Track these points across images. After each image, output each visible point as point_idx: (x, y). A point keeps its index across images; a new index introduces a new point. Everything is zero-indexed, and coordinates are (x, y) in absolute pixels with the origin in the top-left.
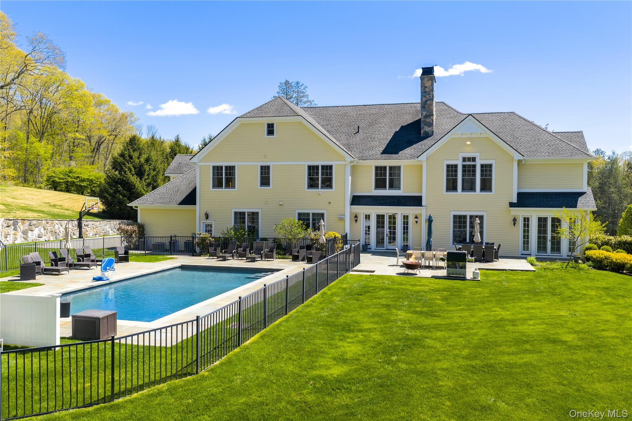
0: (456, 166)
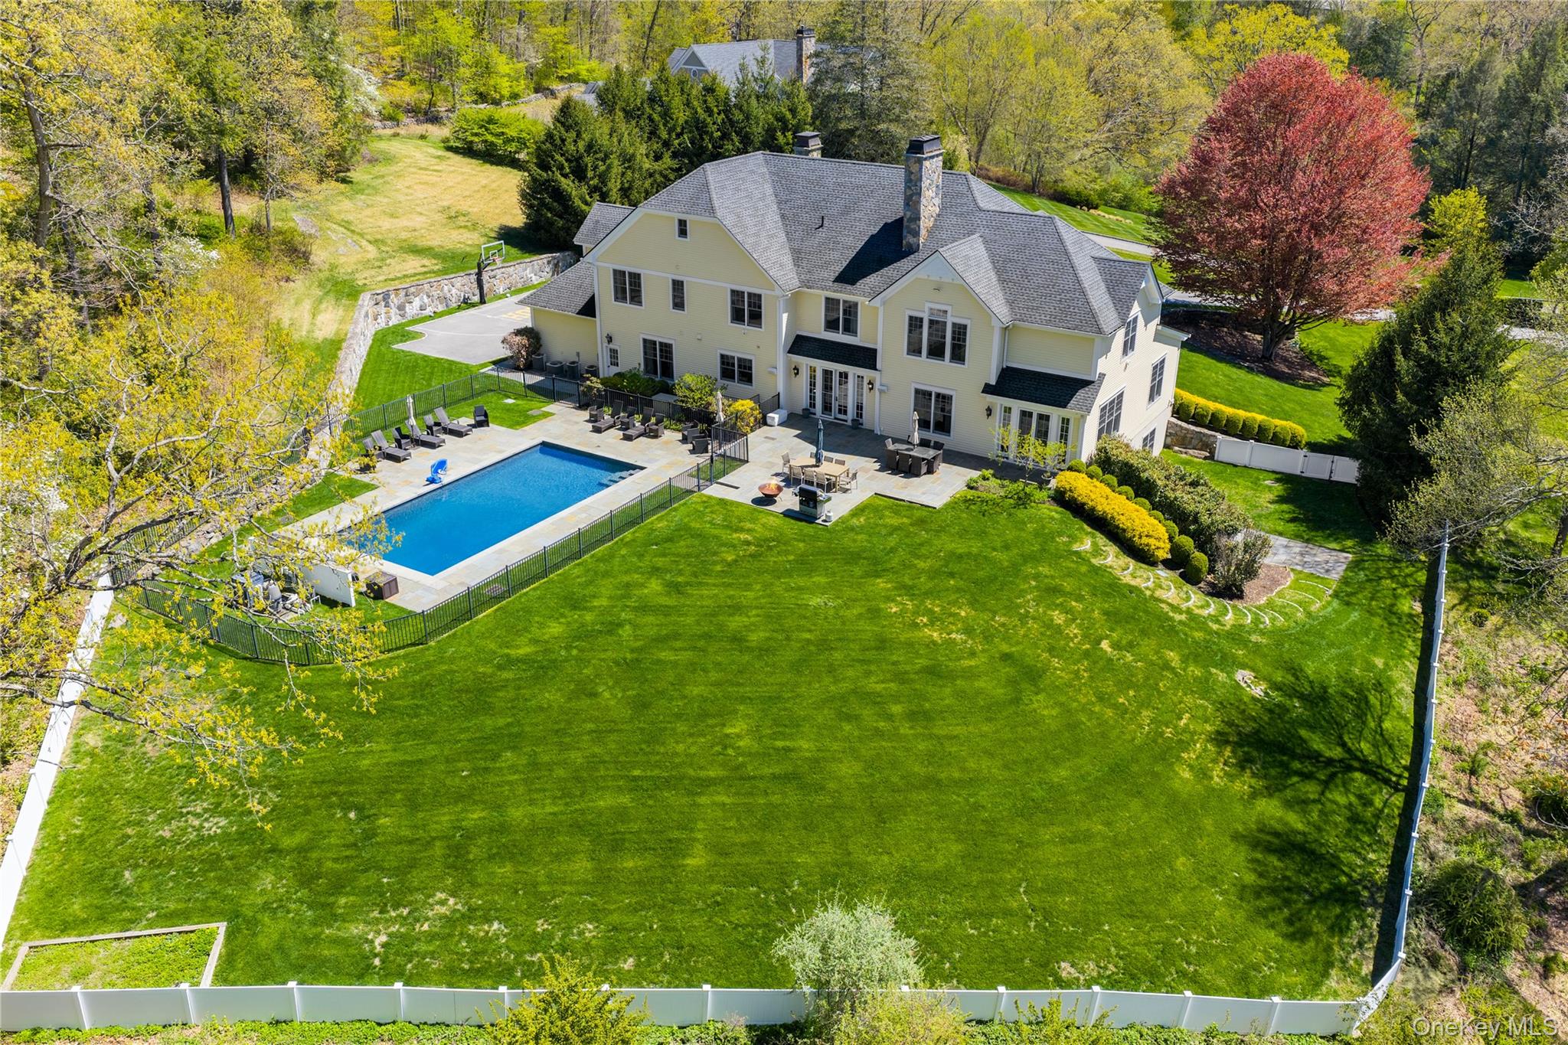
0: (921, 320)
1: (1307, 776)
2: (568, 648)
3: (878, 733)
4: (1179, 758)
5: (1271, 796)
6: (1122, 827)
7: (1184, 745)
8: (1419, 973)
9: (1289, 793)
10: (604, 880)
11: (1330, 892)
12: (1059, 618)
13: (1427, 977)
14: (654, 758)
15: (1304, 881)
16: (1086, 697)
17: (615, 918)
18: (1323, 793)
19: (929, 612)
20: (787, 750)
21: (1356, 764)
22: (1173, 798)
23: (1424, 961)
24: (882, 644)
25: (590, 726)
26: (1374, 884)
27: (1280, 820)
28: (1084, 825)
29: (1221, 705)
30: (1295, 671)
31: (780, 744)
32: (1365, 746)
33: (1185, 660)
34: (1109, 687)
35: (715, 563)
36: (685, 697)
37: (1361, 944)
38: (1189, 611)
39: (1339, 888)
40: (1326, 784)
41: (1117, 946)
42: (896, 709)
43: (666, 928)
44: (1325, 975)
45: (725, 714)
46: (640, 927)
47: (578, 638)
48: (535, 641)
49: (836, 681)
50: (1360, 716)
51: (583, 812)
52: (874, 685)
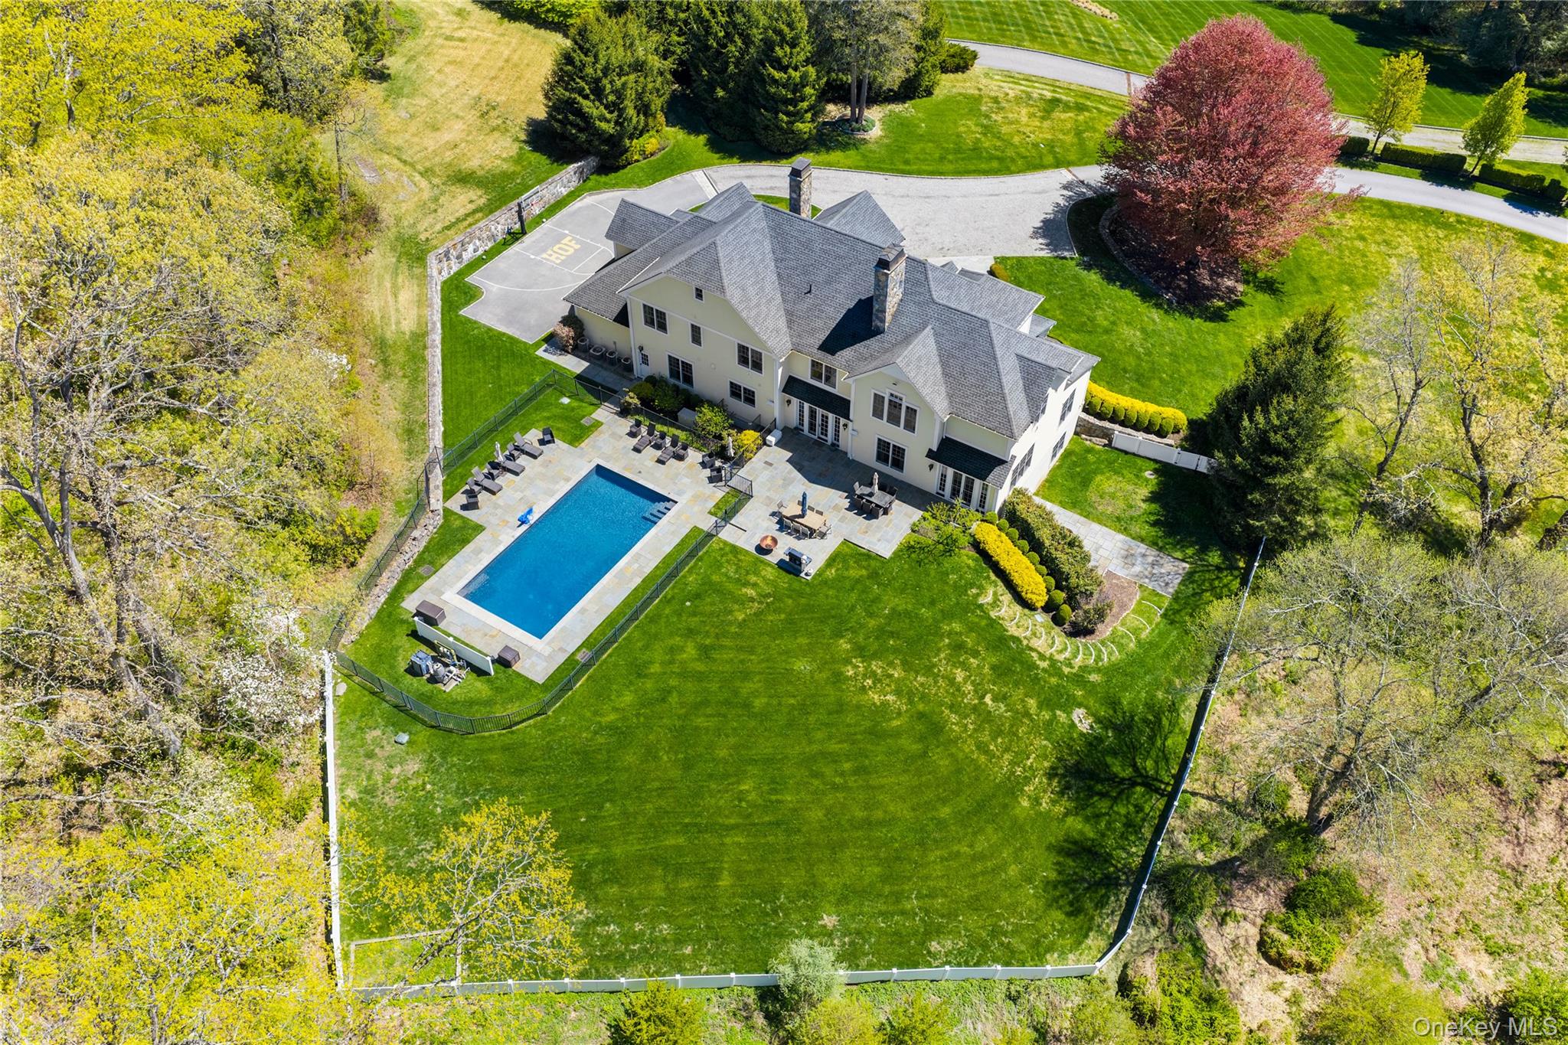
0: (883, 398)
1: (1103, 795)
2: (638, 715)
3: (835, 787)
4: (1022, 790)
5: (1077, 814)
6: (979, 848)
7: (1027, 780)
8: (1143, 929)
9: (1089, 811)
10: (671, 897)
11: (1101, 880)
12: (960, 675)
13: (1148, 931)
14: (697, 809)
15: (1086, 874)
16: (969, 747)
17: (680, 921)
18: (1111, 808)
19: (874, 674)
20: (778, 801)
21: (1139, 780)
22: (1015, 820)
23: (1148, 921)
24: (840, 708)
25: (656, 784)
26: (1130, 870)
27: (1081, 832)
28: (956, 848)
29: (1057, 745)
30: (1114, 703)
31: (773, 798)
32: (1149, 764)
33: (1040, 707)
34: (985, 737)
35: (731, 623)
36: (714, 760)
37: (1113, 912)
38: (1051, 659)
39: (1107, 877)
40: (1115, 800)
41: (966, 930)
42: (847, 766)
43: (708, 927)
44: (1086, 936)
45: (740, 775)
46: (693, 927)
47: (643, 705)
48: (615, 709)
49: (810, 742)
50: (1152, 739)
51: (657, 848)
52: (834, 747)
